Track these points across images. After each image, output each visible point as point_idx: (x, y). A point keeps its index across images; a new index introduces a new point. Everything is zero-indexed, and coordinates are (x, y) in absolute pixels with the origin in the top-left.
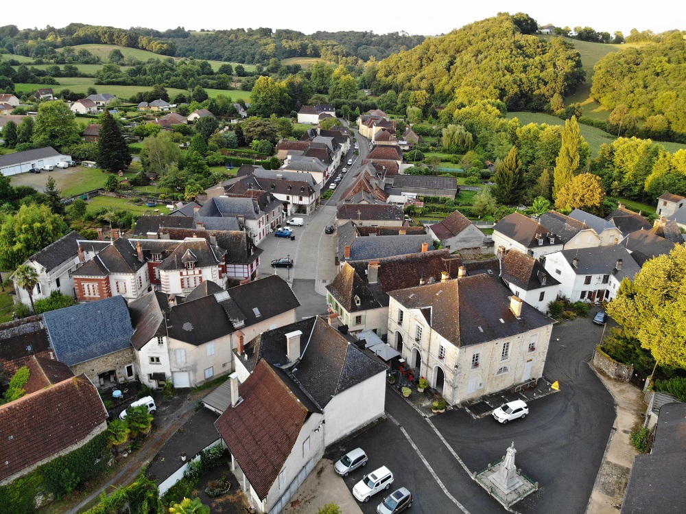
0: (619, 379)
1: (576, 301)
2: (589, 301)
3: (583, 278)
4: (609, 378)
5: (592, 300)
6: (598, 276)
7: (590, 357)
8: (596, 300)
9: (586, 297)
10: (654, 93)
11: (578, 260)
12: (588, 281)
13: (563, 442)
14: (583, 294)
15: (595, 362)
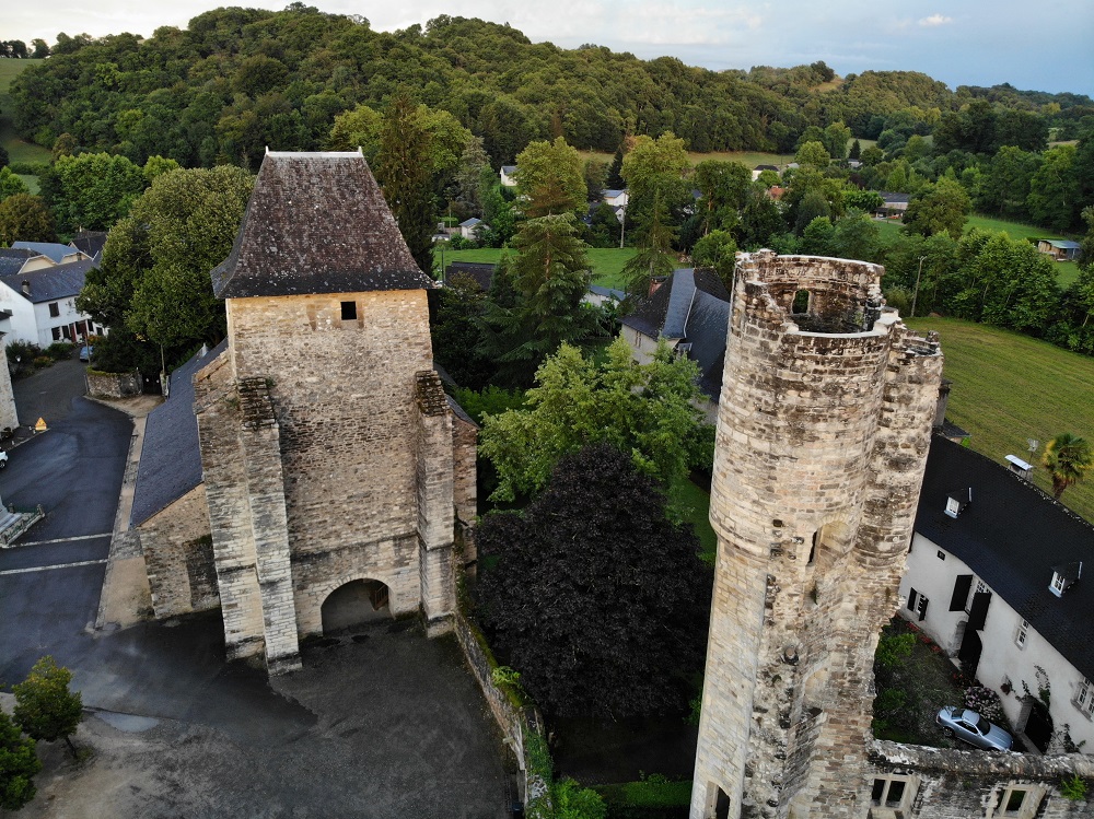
0: (128, 394)
1: (49, 344)
2: (67, 341)
3: (45, 308)
4: (116, 399)
5: (73, 338)
6: (66, 301)
7: (85, 391)
8: (79, 337)
9: (62, 337)
10: (110, 115)
11: (28, 284)
12: (54, 312)
13: (68, 467)
14: (55, 332)
15: (92, 391)
